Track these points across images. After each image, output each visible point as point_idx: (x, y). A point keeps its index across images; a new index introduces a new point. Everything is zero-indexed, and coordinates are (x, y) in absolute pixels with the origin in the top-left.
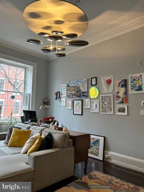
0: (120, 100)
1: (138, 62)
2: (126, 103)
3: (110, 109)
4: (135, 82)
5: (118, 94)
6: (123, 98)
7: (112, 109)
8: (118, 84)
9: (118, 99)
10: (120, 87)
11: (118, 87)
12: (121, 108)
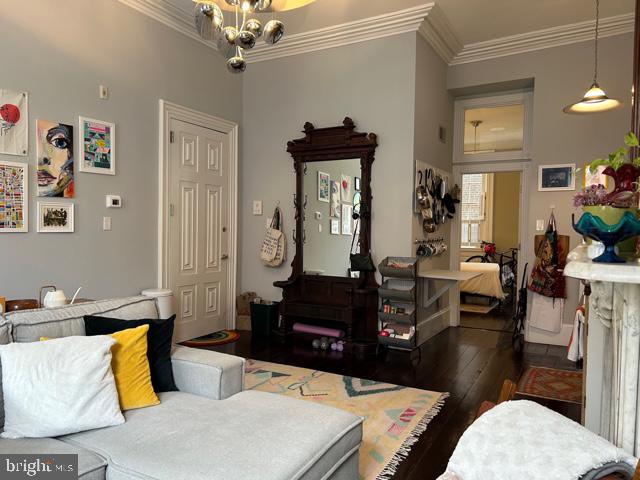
0: (54, 185)
1: (101, 88)
2: (71, 197)
3: (14, 214)
4: (93, 141)
5: (45, 167)
6: (61, 181)
7: (21, 214)
8: (45, 133)
9: (45, 182)
10: (54, 143)
11: (47, 145)
12: (55, 213)
